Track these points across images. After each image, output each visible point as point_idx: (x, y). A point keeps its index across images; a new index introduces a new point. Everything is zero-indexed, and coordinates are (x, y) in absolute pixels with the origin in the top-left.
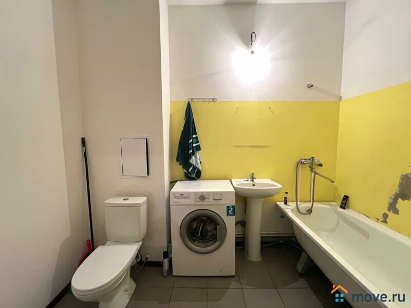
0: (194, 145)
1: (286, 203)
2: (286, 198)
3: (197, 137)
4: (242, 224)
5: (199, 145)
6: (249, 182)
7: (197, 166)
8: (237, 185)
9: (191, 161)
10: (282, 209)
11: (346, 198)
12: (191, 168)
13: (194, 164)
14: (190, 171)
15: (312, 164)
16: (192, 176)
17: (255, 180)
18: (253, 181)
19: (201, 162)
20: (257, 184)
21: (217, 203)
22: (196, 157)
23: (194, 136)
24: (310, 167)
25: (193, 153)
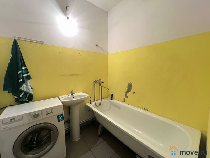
0: (24, 75)
1: (90, 103)
2: (90, 101)
3: (26, 69)
4: (68, 122)
5: (29, 75)
6: (71, 96)
7: (28, 91)
8: (63, 100)
9: (22, 88)
10: (89, 107)
11: (112, 95)
12: (23, 94)
13: (25, 91)
14: (21, 96)
15: (100, 82)
16: (24, 100)
17: (74, 94)
18: (73, 95)
19: (32, 88)
20: (76, 96)
21: (50, 116)
22: (27, 85)
23: (23, 68)
24: (99, 84)
25: (23, 82)
